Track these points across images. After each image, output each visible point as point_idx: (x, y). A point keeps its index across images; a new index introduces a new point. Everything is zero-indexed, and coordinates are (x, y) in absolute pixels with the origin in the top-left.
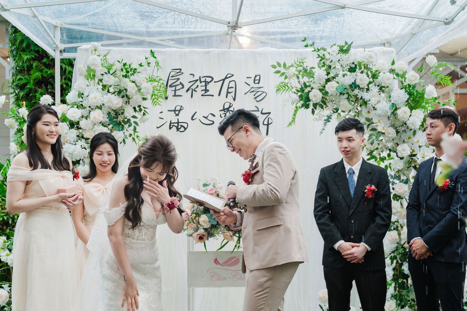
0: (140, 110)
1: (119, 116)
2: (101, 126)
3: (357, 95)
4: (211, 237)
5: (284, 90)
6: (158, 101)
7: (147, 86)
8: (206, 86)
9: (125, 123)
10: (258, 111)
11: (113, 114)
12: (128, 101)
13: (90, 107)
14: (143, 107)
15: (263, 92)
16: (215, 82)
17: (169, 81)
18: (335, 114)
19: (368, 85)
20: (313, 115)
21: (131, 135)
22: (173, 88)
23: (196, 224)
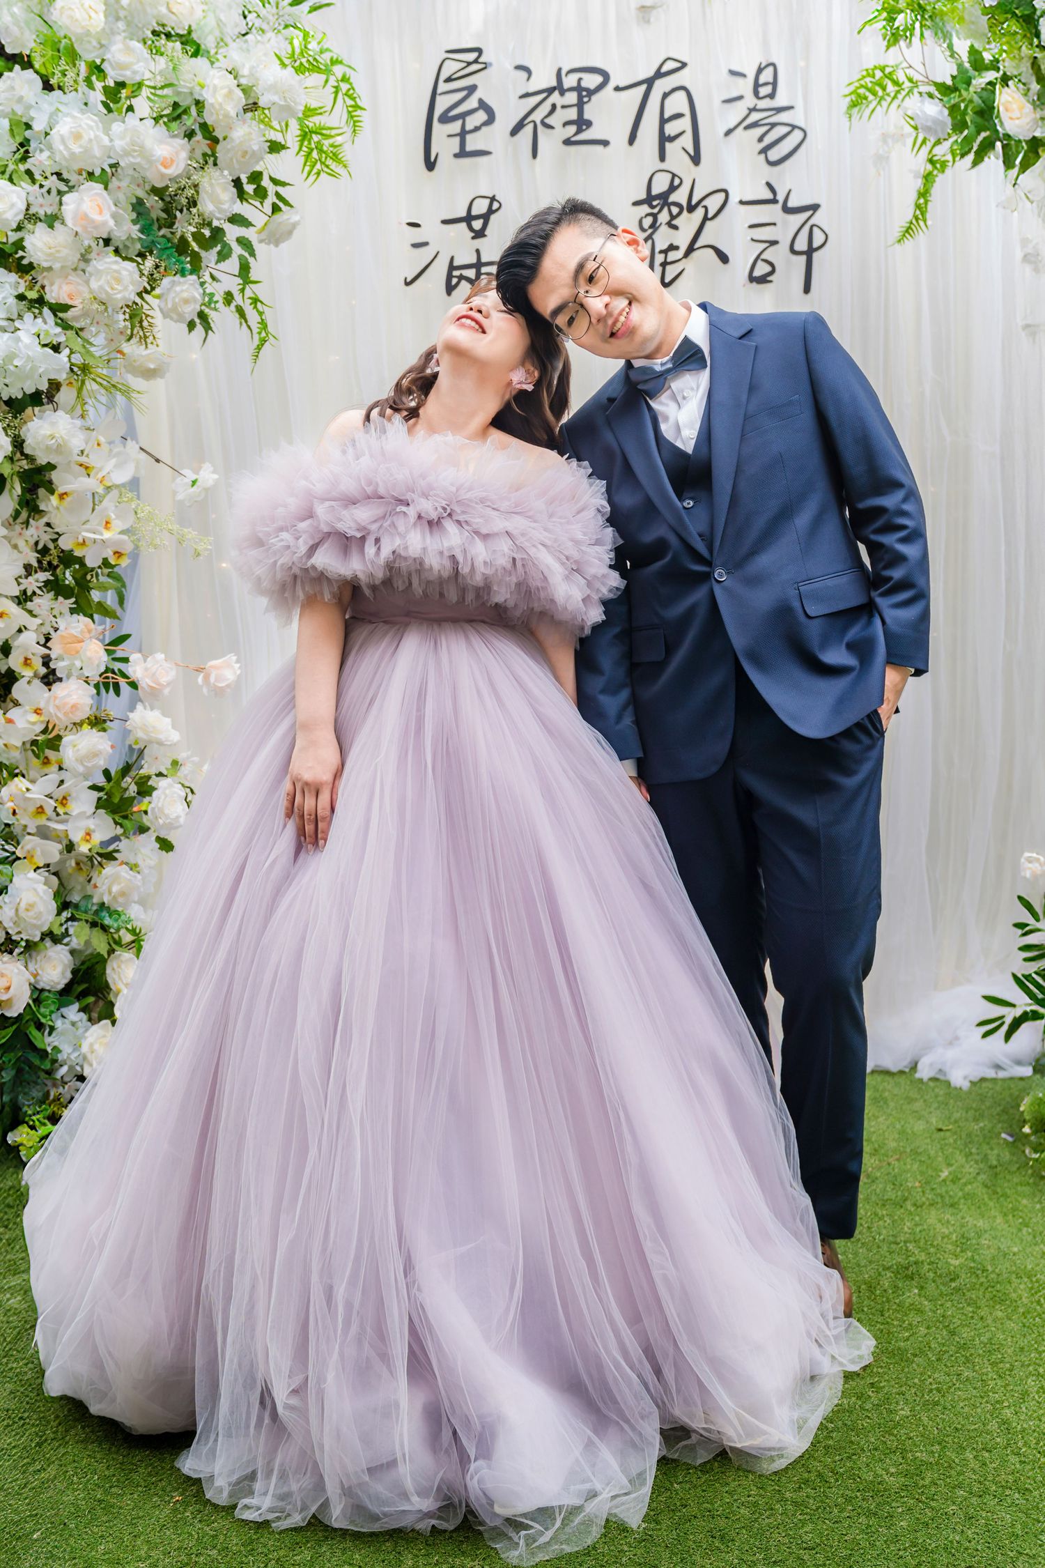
0: (261, 193)
1: (178, 214)
2: (113, 255)
5: (882, 99)
8: (580, 105)
9: (206, 244)
11: (154, 204)
12: (210, 153)
14: (272, 179)
16: (617, 89)
17: (438, 98)
21: (229, 298)
22: (456, 127)
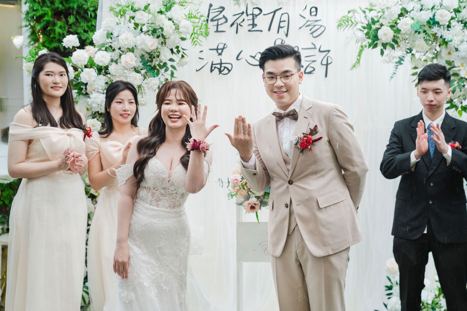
0: (178, 52)
1: (154, 59)
2: (134, 72)
3: (436, 34)
4: (263, 206)
5: (347, 26)
6: (198, 40)
7: (186, 25)
8: (253, 19)
9: (161, 67)
10: (315, 48)
11: (147, 57)
12: (163, 42)
13: (120, 49)
14: (181, 48)
15: (321, 26)
16: (264, 15)
17: (210, 14)
18: (408, 54)
19: (449, 22)
20: (382, 56)
22: (216, 23)
23: (247, 191)
